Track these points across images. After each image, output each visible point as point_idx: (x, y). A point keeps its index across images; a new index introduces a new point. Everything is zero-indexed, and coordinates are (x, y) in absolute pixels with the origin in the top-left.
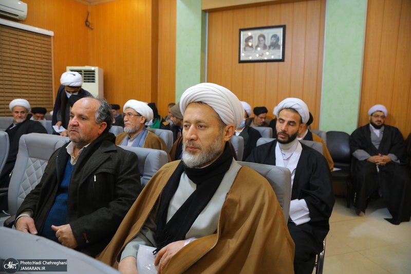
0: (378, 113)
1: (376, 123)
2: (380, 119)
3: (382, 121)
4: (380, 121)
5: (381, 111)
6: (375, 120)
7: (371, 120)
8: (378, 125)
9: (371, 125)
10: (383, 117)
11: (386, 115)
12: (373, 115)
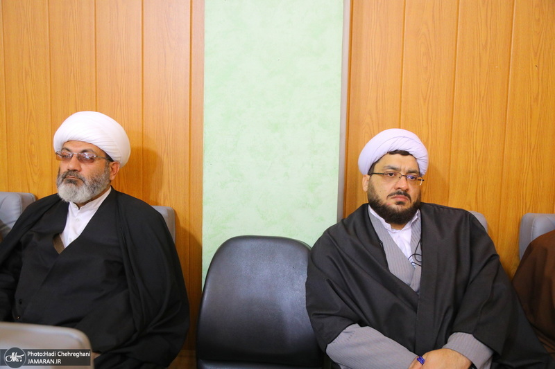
0: (396, 161)
1: (392, 204)
2: (403, 184)
3: (412, 192)
4: (405, 193)
5: (405, 153)
6: (385, 190)
7: (371, 188)
8: (399, 208)
9: (372, 211)
10: (415, 175)
11: (423, 168)
12: (377, 170)
